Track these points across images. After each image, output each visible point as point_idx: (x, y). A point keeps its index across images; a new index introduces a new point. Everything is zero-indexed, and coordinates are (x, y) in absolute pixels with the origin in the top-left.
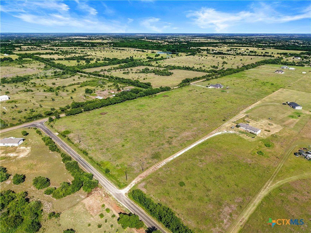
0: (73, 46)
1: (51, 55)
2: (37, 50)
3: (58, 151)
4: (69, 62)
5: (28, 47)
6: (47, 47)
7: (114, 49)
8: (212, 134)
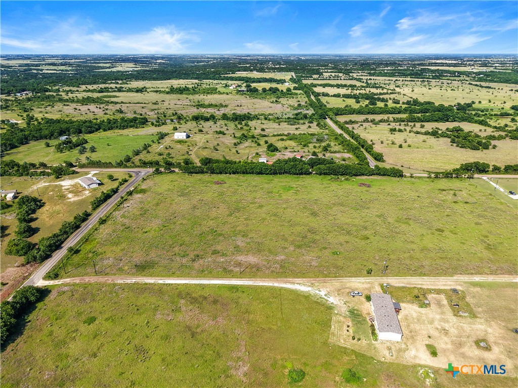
0: (401, 76)
1: (339, 88)
2: (338, 79)
3: (94, 209)
4: (344, 101)
5: (331, 75)
6: (357, 76)
7: (472, 84)
8: (286, 282)
